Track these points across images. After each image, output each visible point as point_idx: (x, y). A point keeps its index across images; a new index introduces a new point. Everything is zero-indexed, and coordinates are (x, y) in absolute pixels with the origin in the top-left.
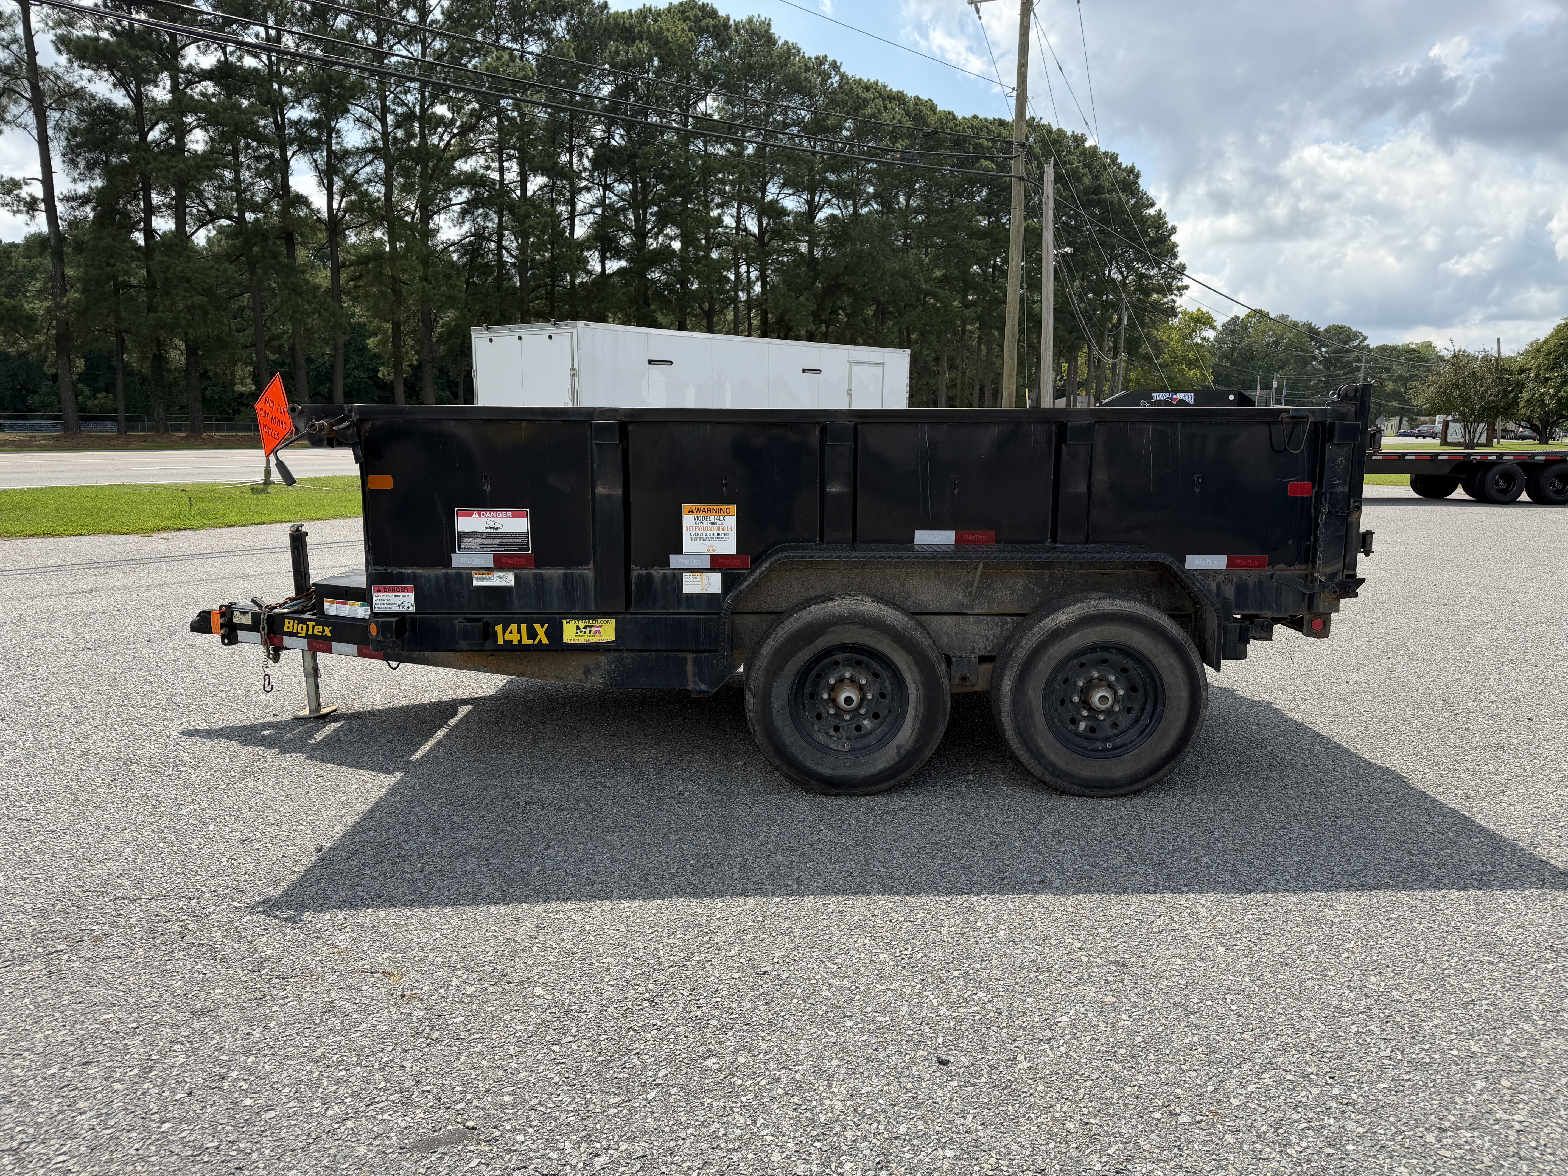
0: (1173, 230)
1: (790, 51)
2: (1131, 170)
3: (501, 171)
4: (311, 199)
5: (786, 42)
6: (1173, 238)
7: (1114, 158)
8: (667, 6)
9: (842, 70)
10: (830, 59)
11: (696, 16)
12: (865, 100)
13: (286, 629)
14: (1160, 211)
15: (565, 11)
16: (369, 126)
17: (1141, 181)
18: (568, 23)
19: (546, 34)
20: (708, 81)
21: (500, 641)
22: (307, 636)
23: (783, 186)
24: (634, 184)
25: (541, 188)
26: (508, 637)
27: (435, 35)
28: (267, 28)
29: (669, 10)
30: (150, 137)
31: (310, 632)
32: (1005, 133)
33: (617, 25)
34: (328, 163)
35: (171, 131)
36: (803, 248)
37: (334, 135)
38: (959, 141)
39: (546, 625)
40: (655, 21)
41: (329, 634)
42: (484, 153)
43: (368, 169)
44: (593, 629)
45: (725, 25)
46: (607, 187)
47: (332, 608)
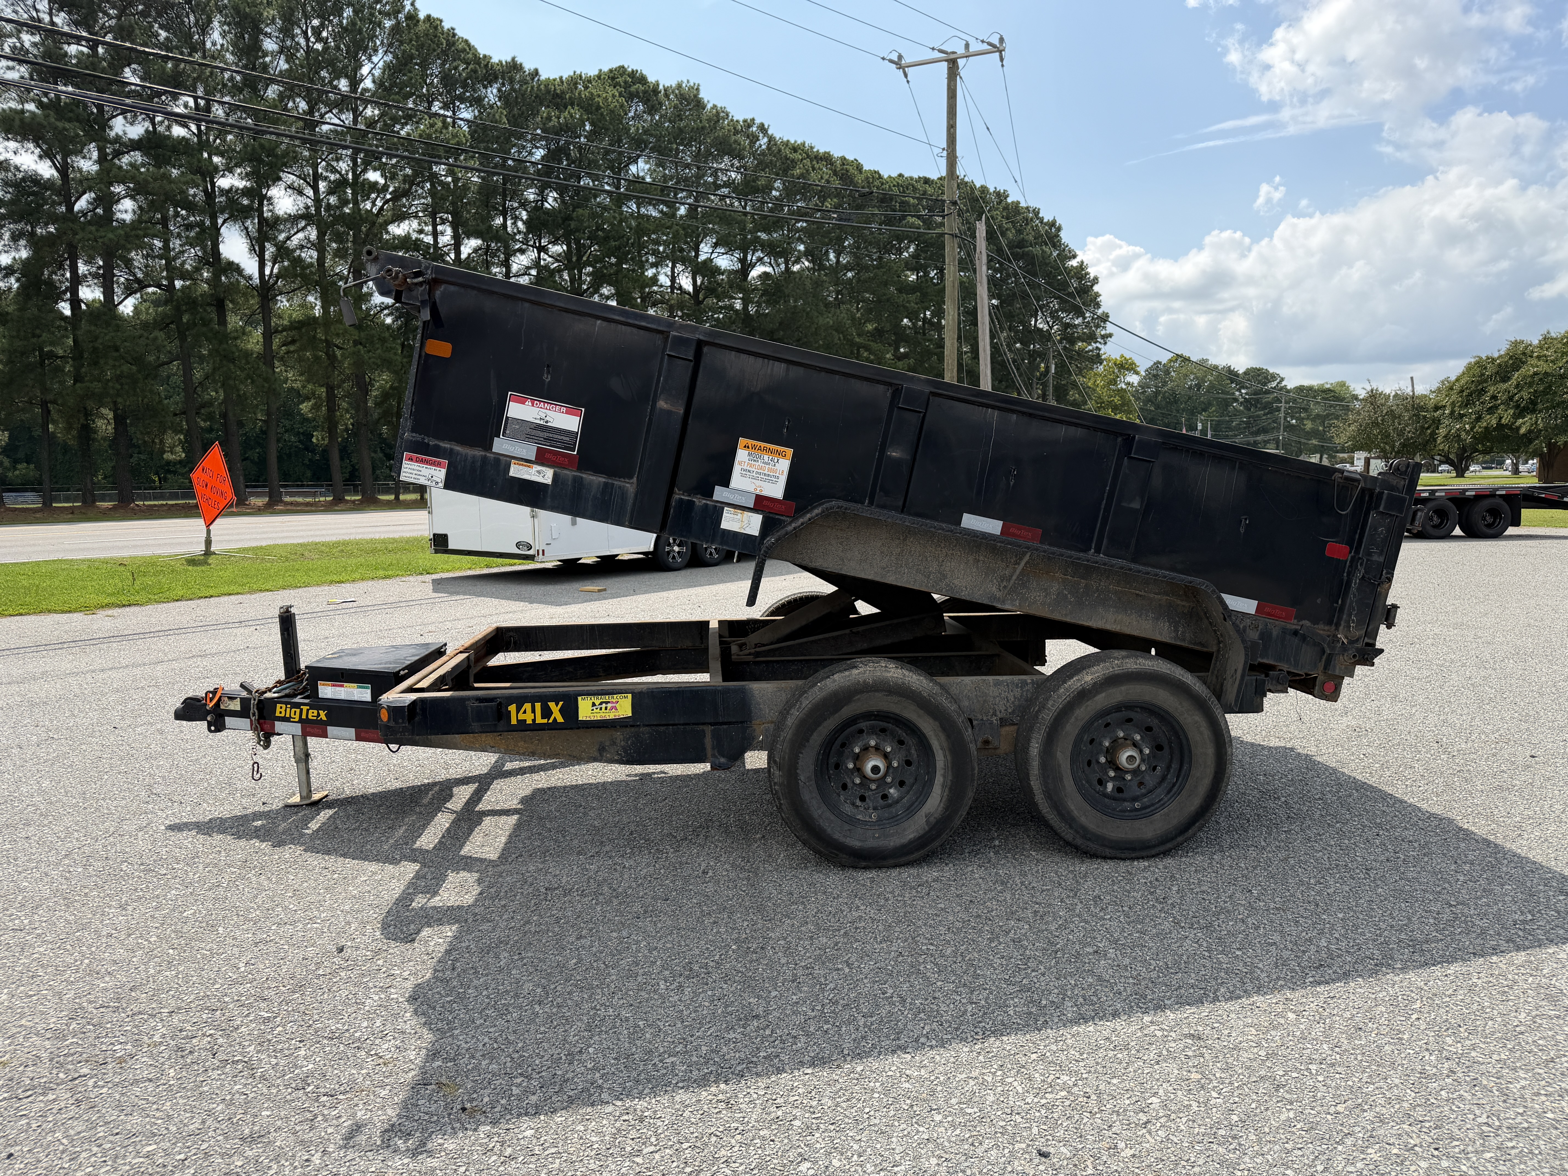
0: (1096, 280)
1: (719, 115)
2: (1053, 224)
3: (435, 234)
4: (243, 266)
5: (715, 106)
6: (1096, 288)
7: (1036, 212)
8: (597, 73)
9: (770, 132)
10: (758, 121)
11: (626, 82)
12: (793, 161)
13: (278, 714)
14: (1082, 262)
15: (496, 79)
16: (300, 192)
17: (1062, 234)
18: (499, 90)
19: (477, 101)
20: (639, 144)
21: (514, 721)
22: (301, 721)
23: (716, 245)
24: (569, 246)
25: (475, 251)
26: (521, 716)
27: (366, 102)
28: (196, 99)
29: (599, 77)
30: (77, 207)
31: (304, 717)
32: (930, 190)
33: (548, 91)
34: (259, 230)
35: (97, 201)
36: (738, 305)
37: (265, 202)
38: (885, 200)
39: (561, 703)
40: (586, 88)
41: (324, 718)
42: (416, 217)
43: (301, 235)
44: (609, 706)
45: (655, 90)
46: (541, 249)
47: (327, 691)
